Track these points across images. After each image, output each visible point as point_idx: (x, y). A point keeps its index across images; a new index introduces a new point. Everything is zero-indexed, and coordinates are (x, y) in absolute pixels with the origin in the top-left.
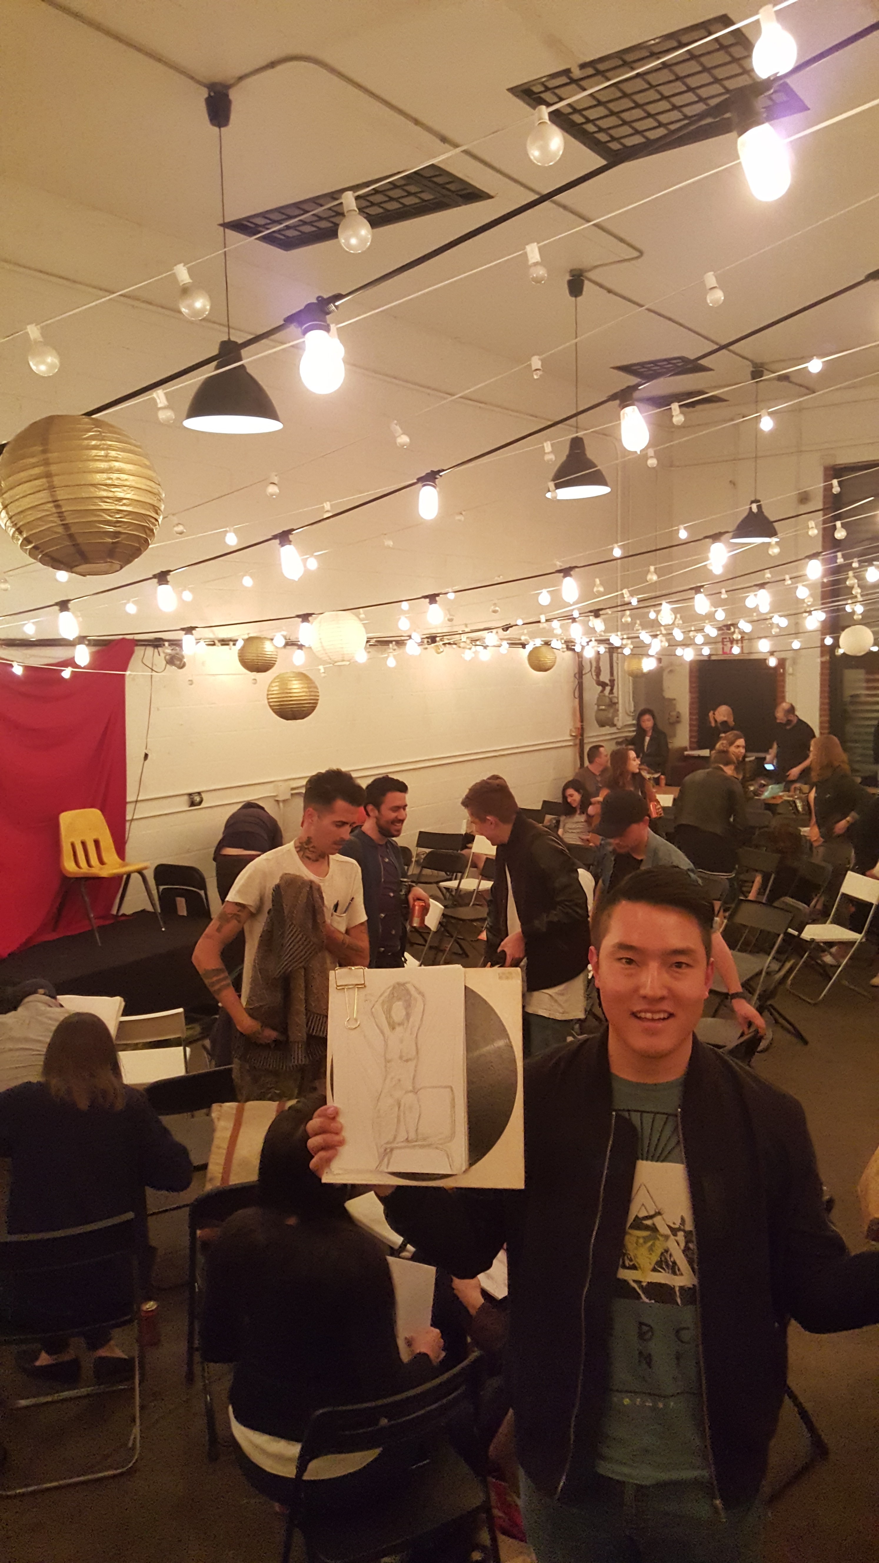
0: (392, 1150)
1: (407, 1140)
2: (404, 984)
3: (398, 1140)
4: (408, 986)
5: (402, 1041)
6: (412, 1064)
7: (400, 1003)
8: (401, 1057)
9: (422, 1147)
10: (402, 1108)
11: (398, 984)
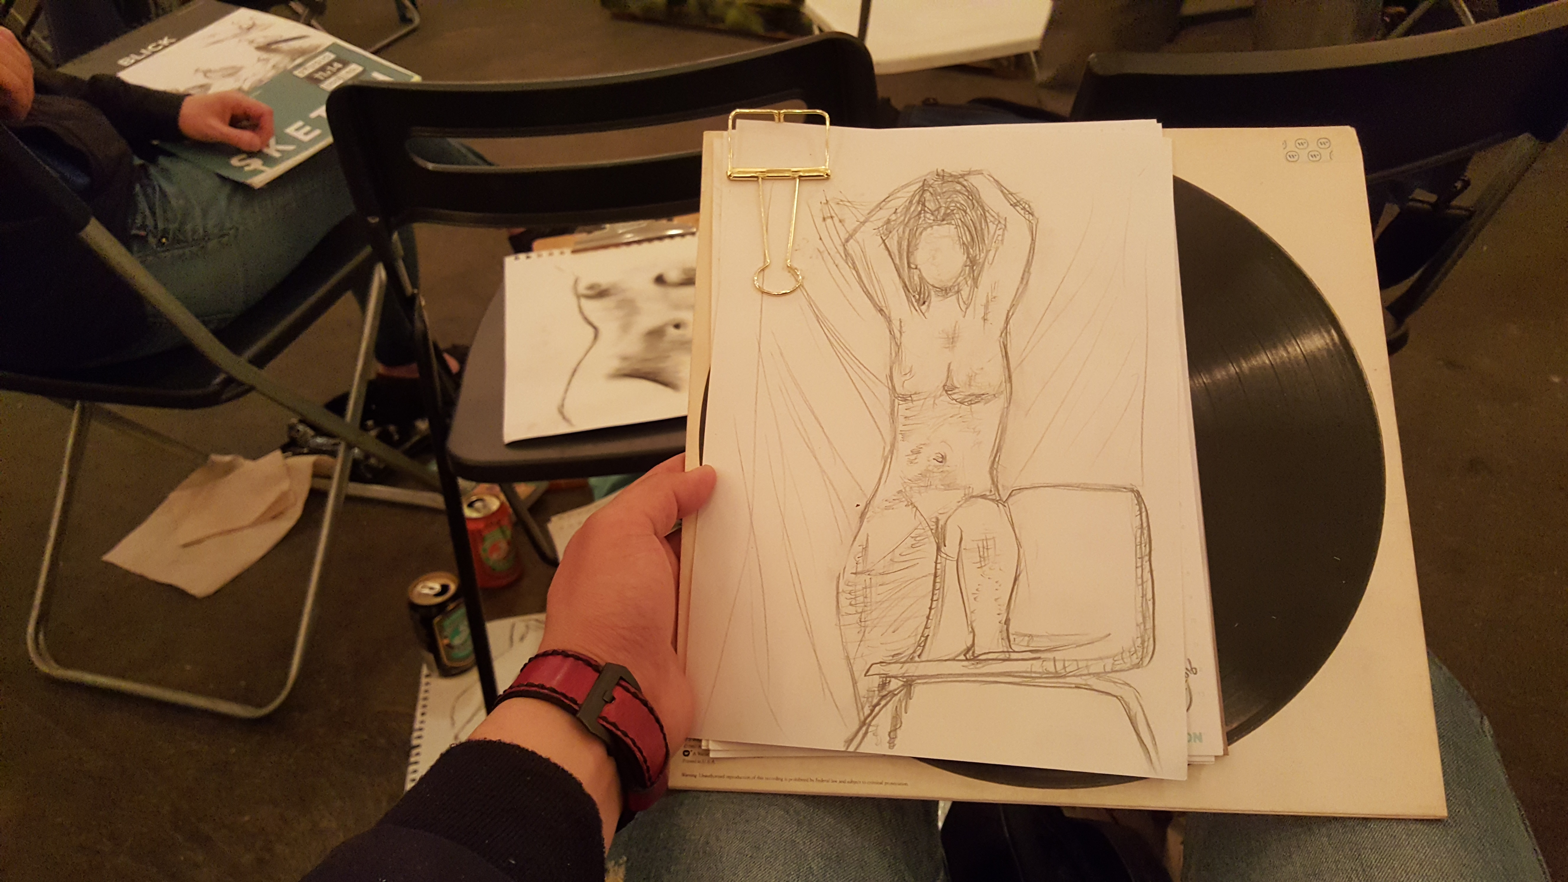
0: (909, 683)
1: (970, 655)
2: (957, 179)
3: (933, 650)
4: (974, 180)
5: (952, 340)
6: (989, 413)
7: (947, 230)
8: (948, 389)
9: (1026, 680)
10: (951, 548)
11: (941, 176)
